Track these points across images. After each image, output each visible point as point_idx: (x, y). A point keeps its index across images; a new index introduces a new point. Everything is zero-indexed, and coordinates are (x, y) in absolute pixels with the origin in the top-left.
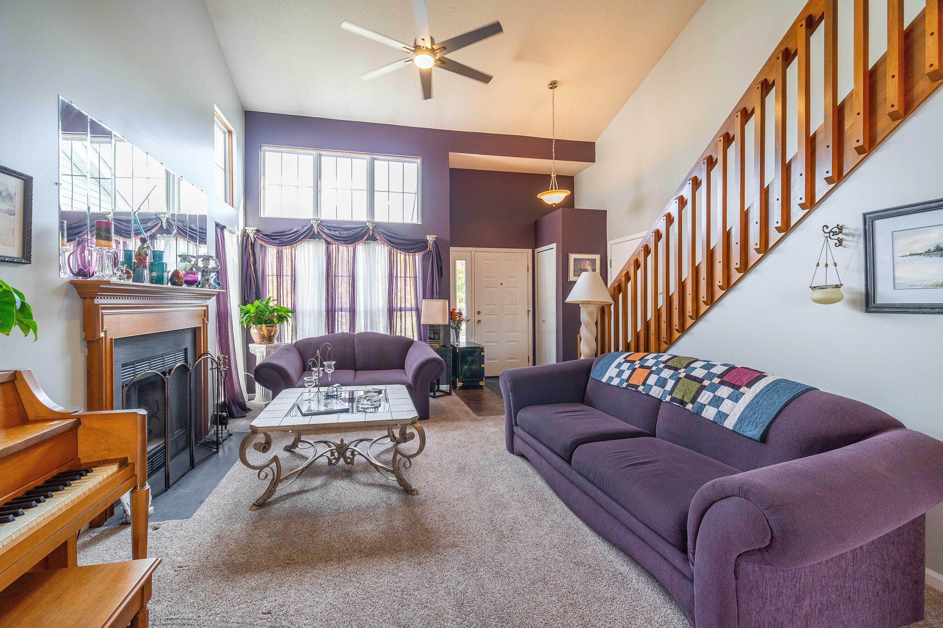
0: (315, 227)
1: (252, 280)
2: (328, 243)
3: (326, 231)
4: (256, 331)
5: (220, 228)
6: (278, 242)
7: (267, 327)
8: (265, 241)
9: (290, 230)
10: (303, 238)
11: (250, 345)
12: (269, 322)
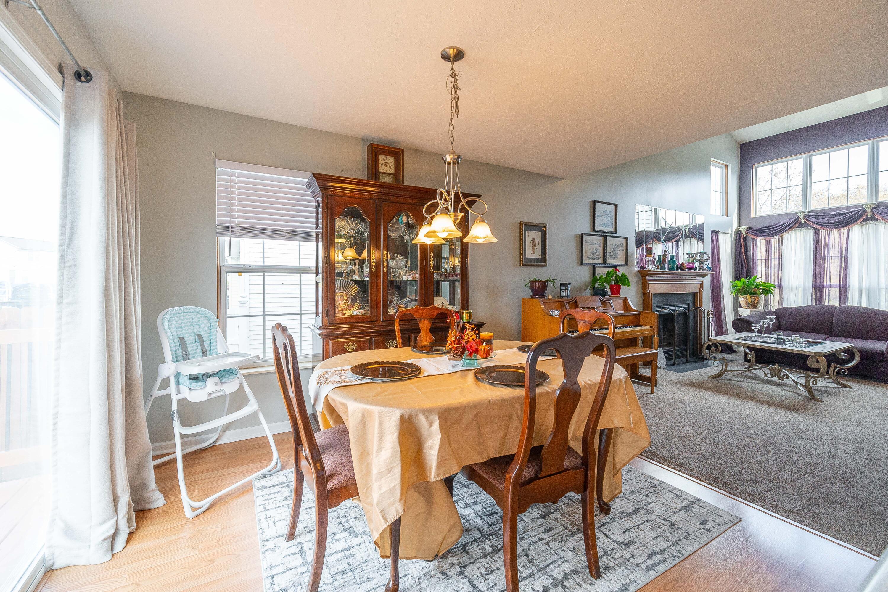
0: (802, 218)
1: (744, 264)
2: (816, 230)
3: (813, 220)
4: (743, 299)
5: (715, 233)
6: (765, 234)
7: (751, 296)
8: (755, 235)
9: (778, 224)
10: (789, 228)
11: (739, 309)
12: (754, 293)
